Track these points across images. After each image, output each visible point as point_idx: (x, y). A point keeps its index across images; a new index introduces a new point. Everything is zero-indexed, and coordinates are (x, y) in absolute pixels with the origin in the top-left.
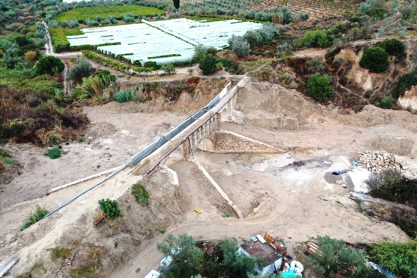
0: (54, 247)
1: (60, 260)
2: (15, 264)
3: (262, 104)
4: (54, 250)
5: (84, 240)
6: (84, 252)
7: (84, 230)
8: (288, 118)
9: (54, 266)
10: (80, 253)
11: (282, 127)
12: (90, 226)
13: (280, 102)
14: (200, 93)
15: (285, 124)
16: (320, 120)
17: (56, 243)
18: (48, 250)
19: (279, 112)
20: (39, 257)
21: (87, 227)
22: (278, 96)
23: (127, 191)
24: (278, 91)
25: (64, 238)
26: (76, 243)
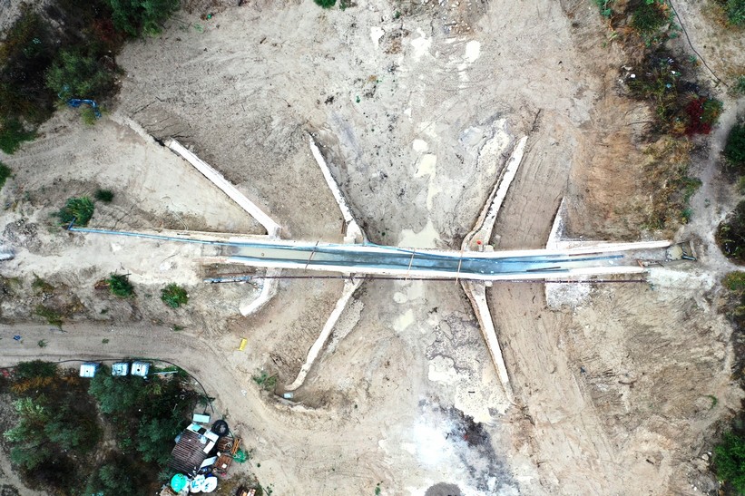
0: (41, 276)
1: (39, 289)
2: (8, 259)
3: (647, 327)
4: (39, 279)
5: (74, 290)
6: (64, 300)
7: (82, 282)
8: (625, 391)
9: (31, 290)
10: (60, 297)
11: (591, 381)
12: (91, 283)
13: (675, 367)
14: (650, 159)
15: (604, 388)
16: (659, 457)
17: (45, 274)
18: (34, 275)
19: (640, 369)
20: (24, 274)
21: (88, 280)
22: (692, 361)
23: (158, 285)
24: (708, 358)
25: (56, 276)
26: (64, 286)
